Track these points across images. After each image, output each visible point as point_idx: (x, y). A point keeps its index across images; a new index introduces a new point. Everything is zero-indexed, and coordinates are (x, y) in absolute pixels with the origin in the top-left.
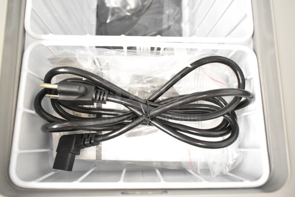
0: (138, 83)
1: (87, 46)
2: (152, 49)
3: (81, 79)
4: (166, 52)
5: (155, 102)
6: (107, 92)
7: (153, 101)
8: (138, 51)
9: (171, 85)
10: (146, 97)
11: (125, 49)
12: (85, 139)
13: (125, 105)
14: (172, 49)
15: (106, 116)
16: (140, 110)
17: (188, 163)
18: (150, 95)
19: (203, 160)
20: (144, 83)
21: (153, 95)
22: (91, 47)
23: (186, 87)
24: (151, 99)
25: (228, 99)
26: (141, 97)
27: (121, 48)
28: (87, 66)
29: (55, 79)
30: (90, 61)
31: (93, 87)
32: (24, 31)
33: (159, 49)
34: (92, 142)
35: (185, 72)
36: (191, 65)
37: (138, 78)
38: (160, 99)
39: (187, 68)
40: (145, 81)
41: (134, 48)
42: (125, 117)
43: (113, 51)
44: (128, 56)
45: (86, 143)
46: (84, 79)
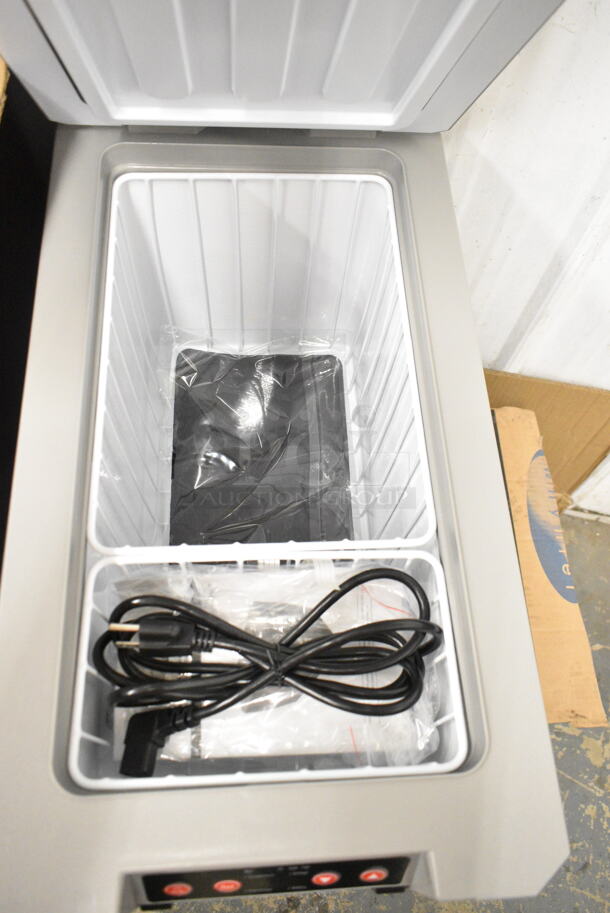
0: (262, 615)
1: (181, 562)
2: (283, 562)
3: (171, 614)
4: (303, 566)
5: (292, 646)
6: (213, 634)
7: (288, 644)
8: (259, 566)
9: (317, 616)
10: (276, 639)
11: (240, 564)
12: (175, 715)
13: (242, 653)
14: (311, 561)
15: (208, 675)
16: (267, 661)
17: (351, 754)
18: (282, 636)
19: (378, 748)
20: (270, 616)
21: (288, 635)
22: (187, 564)
23: (338, 620)
24: (284, 642)
25: (407, 635)
26: (268, 640)
27: (235, 563)
28: (180, 591)
29: (127, 617)
30: (186, 585)
31: (193, 627)
32: (86, 540)
33: (293, 562)
34: (189, 719)
35: (334, 598)
36: (341, 586)
37: (265, 608)
38: (300, 640)
39: (334, 592)
40: (272, 613)
41: (255, 563)
42: (241, 674)
43: (223, 569)
44: (245, 572)
45: (178, 722)
46: (175, 613)
